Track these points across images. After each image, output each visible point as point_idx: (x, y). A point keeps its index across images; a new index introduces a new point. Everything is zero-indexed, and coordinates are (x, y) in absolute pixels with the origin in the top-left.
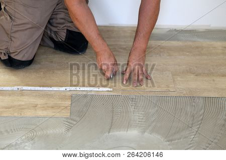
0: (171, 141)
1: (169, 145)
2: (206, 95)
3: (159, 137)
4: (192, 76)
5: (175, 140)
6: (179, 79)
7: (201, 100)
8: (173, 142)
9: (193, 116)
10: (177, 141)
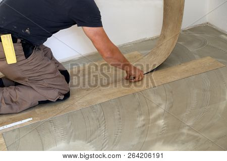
0: (91, 141)
1: (90, 145)
2: (100, 101)
3: (81, 142)
4: (85, 92)
5: (93, 140)
6: (77, 96)
7: (98, 106)
8: (92, 142)
9: (98, 119)
10: (94, 141)
